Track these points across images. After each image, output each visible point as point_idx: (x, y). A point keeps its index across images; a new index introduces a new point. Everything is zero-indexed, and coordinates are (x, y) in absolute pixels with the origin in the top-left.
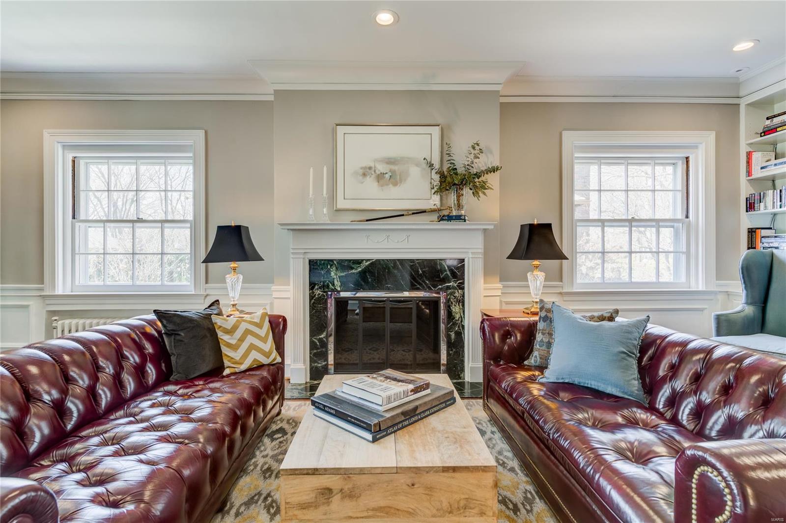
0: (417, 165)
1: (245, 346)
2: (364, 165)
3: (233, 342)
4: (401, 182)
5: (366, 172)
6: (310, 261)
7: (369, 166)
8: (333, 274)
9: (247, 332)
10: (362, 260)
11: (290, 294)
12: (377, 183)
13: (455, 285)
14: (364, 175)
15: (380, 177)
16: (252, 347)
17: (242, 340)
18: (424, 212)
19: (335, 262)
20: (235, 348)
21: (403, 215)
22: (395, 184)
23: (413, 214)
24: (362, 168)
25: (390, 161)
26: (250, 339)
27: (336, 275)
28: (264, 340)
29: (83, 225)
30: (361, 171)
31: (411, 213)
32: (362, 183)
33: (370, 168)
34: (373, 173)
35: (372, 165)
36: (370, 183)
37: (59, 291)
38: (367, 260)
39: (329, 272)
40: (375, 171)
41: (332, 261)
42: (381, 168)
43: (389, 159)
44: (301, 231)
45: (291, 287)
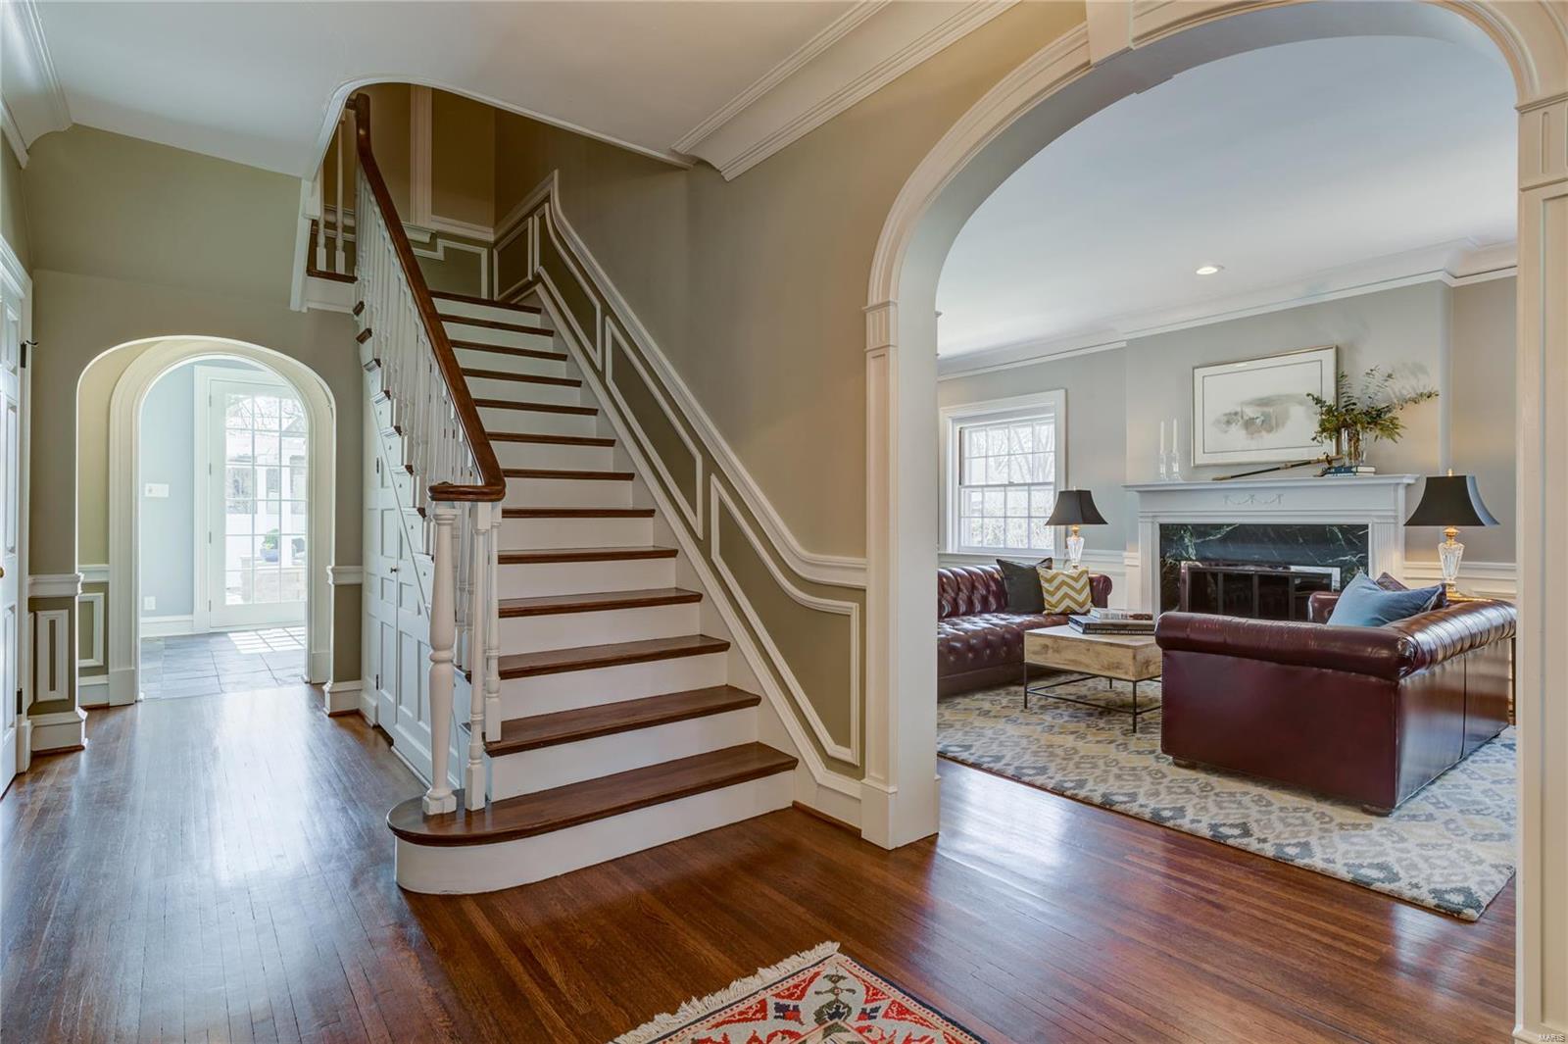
0: (1301, 403)
1: (1060, 594)
2: (1228, 411)
3: (1051, 589)
4: (1277, 425)
5: (1230, 419)
6: (1162, 526)
7: (1233, 411)
8: (1186, 540)
9: (1063, 583)
10: (1223, 525)
11: (1137, 562)
12: (1244, 432)
13: (1354, 560)
14: (1228, 423)
15: (1249, 424)
16: (1066, 595)
17: (1058, 588)
18: (1308, 463)
19: (1190, 527)
20: (1052, 594)
21: (1278, 469)
22: (1270, 430)
23: (1293, 466)
24: (1226, 415)
25: (1263, 402)
26: (1065, 589)
27: (1191, 541)
28: (1079, 592)
29: (967, 490)
30: (1225, 418)
31: (1289, 464)
32: (1226, 432)
33: (1236, 414)
34: (1240, 418)
35: (1239, 409)
36: (1237, 433)
37: (949, 551)
38: (1228, 525)
39: (1182, 538)
40: (1242, 417)
41: (1186, 525)
42: (1250, 412)
43: (1263, 399)
44: (1149, 492)
45: (1139, 554)
